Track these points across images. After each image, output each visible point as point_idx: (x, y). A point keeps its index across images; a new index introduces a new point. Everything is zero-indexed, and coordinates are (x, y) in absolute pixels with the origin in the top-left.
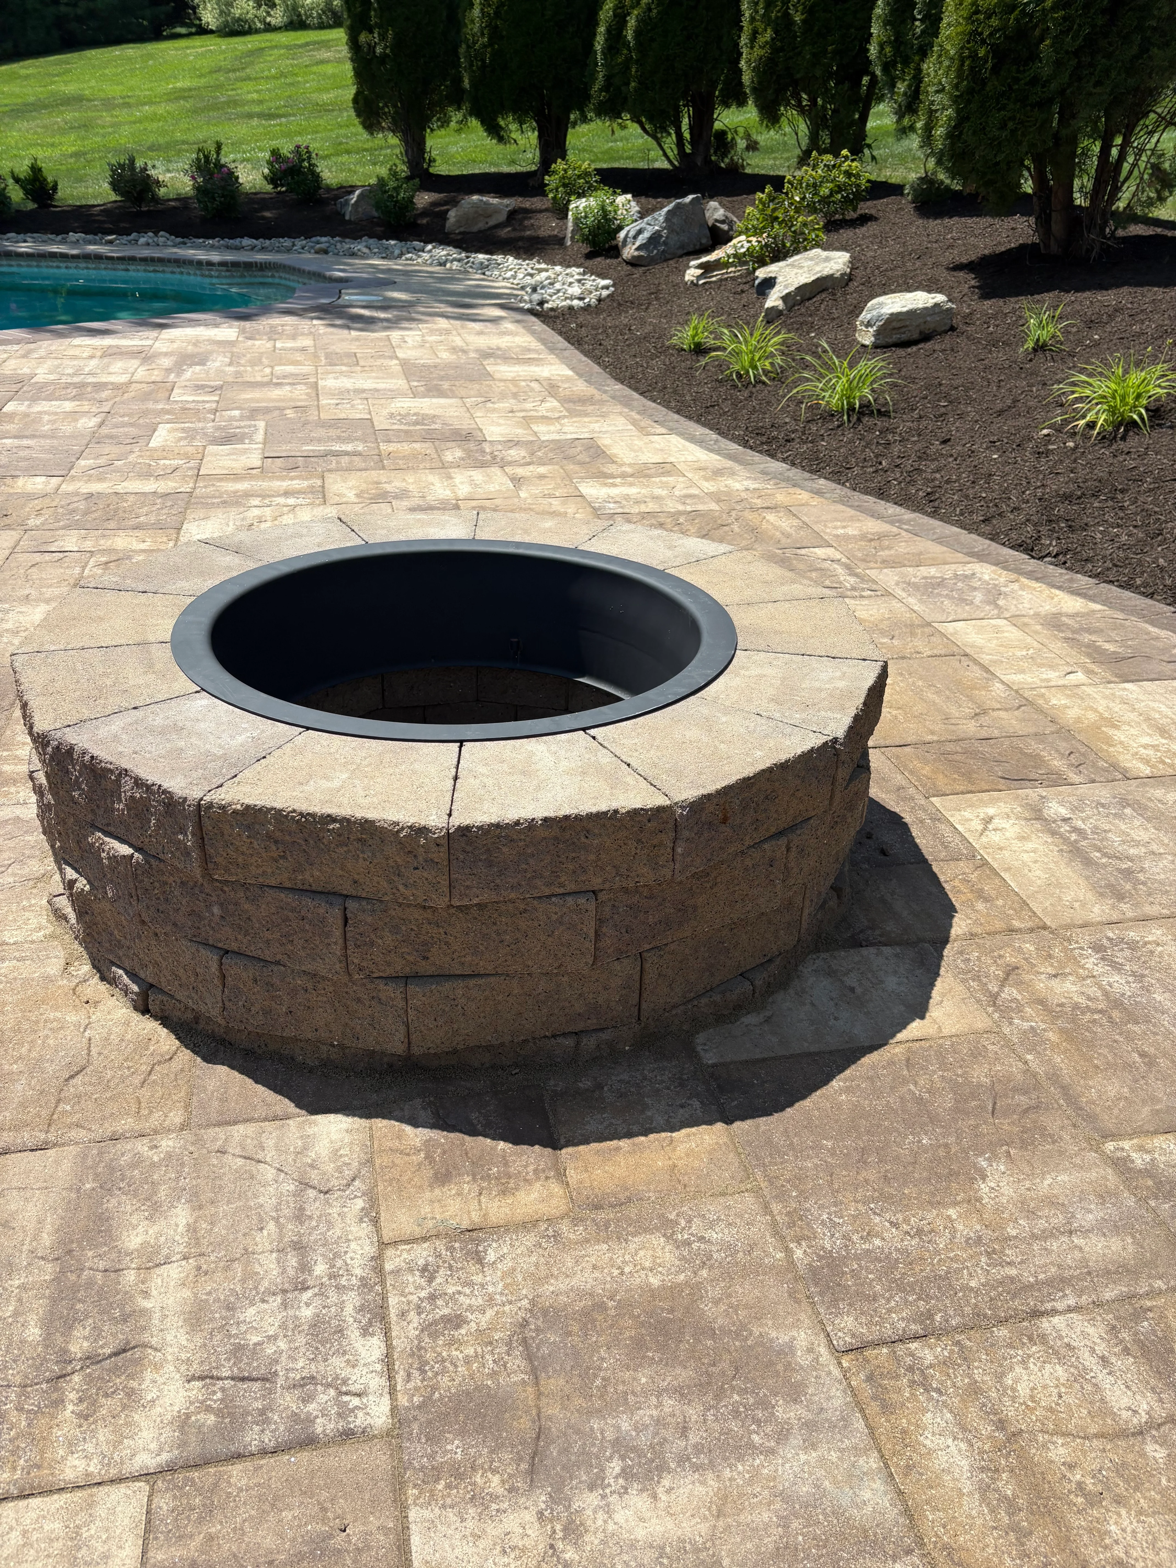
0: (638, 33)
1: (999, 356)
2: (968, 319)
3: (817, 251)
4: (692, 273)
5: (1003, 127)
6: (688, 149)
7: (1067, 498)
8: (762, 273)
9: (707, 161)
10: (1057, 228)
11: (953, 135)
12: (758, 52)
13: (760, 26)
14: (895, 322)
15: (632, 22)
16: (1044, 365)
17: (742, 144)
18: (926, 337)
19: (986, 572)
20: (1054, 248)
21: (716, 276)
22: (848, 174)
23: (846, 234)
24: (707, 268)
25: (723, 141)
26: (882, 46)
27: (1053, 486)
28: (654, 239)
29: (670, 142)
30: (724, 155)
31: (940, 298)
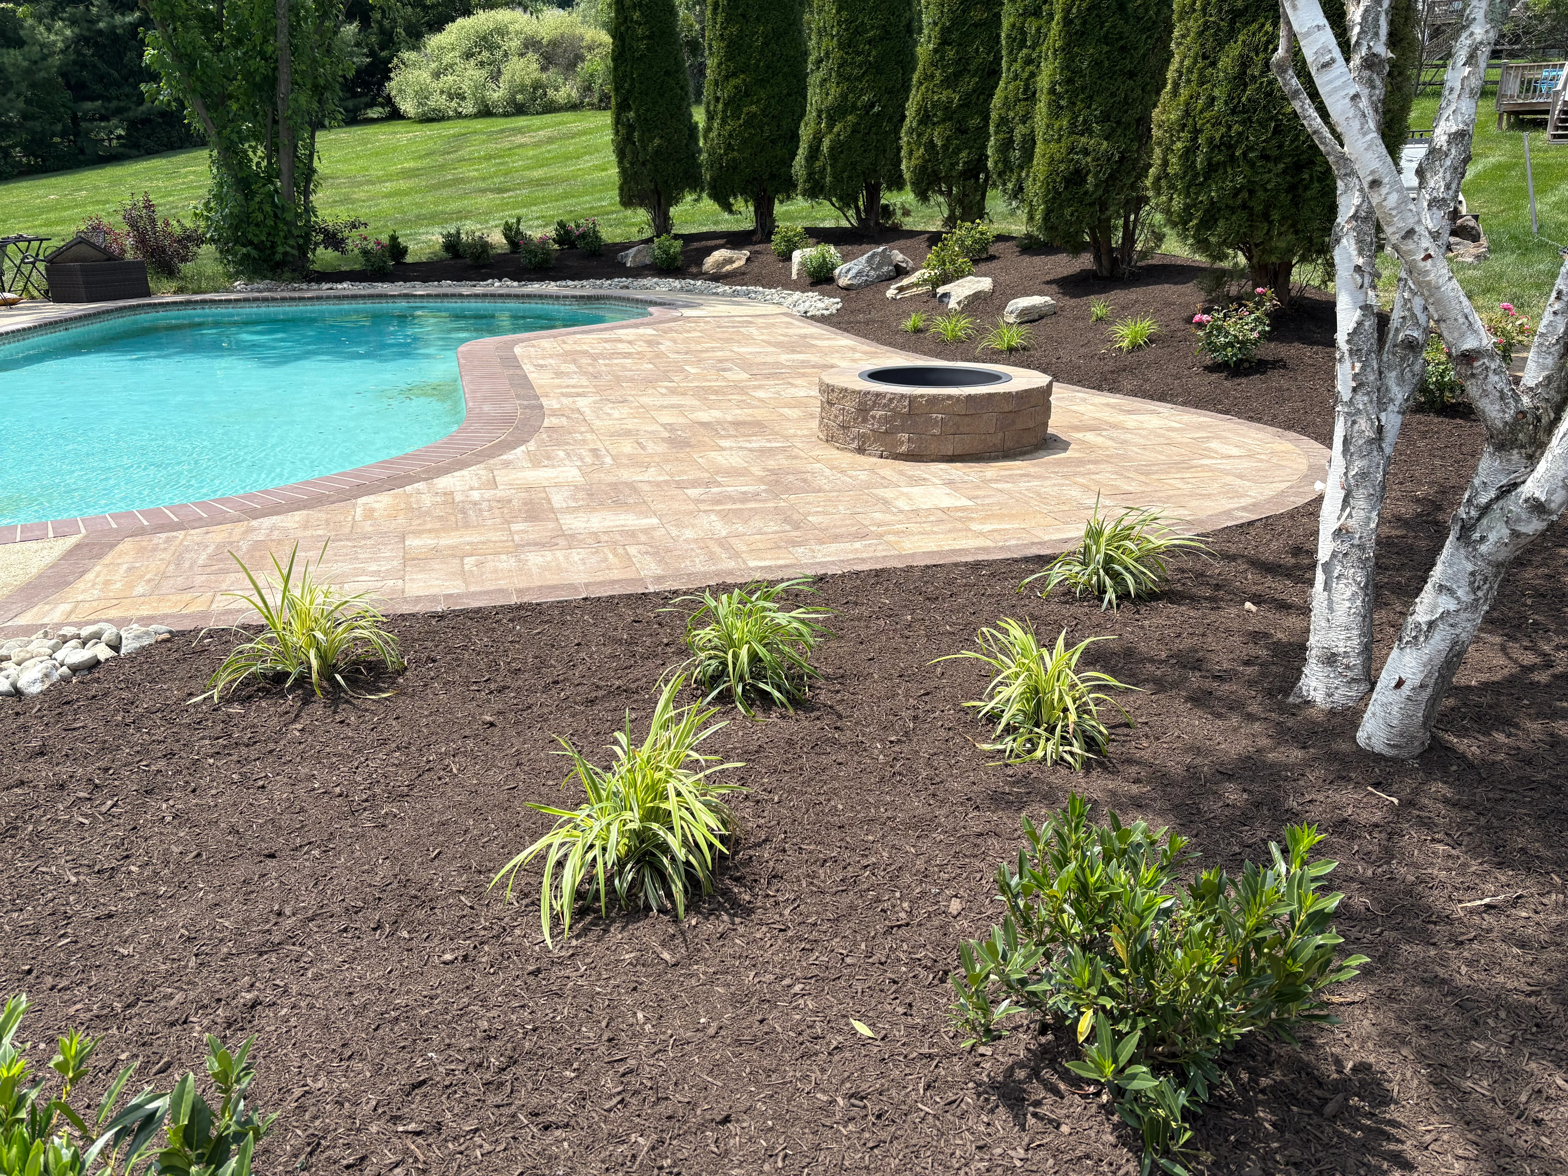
0: (832, 149)
1: (1080, 324)
2: (1062, 309)
3: (970, 278)
4: (891, 293)
5: (1072, 215)
6: (863, 216)
7: (1112, 372)
8: (941, 290)
9: (877, 223)
10: (1105, 262)
11: (1046, 218)
12: (914, 162)
13: (914, 148)
14: (1024, 312)
15: (826, 143)
16: (1102, 326)
17: (899, 212)
18: (1041, 318)
19: (1080, 395)
20: (1105, 273)
21: (908, 294)
22: (982, 233)
23: (983, 266)
24: (901, 289)
25: (887, 211)
26: (996, 163)
27: (1106, 368)
28: (859, 273)
29: (851, 213)
30: (889, 218)
31: (1048, 298)
